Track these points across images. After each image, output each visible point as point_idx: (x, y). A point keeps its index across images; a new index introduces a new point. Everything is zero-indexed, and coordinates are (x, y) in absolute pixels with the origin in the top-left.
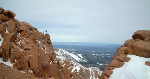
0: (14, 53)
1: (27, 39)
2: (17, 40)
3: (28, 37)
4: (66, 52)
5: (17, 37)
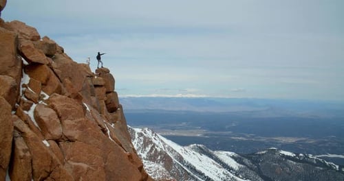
0: (28, 154)
1: (59, 96)
2: (24, 102)
3: (60, 91)
4: (164, 144)
5: (21, 89)
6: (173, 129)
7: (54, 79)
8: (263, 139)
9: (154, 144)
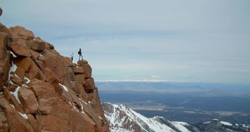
0: (6, 125)
1: (37, 81)
2: (10, 85)
3: (39, 77)
4: (135, 116)
5: (10, 75)
6: (141, 105)
7: (35, 68)
8: (208, 113)
9: (128, 117)
